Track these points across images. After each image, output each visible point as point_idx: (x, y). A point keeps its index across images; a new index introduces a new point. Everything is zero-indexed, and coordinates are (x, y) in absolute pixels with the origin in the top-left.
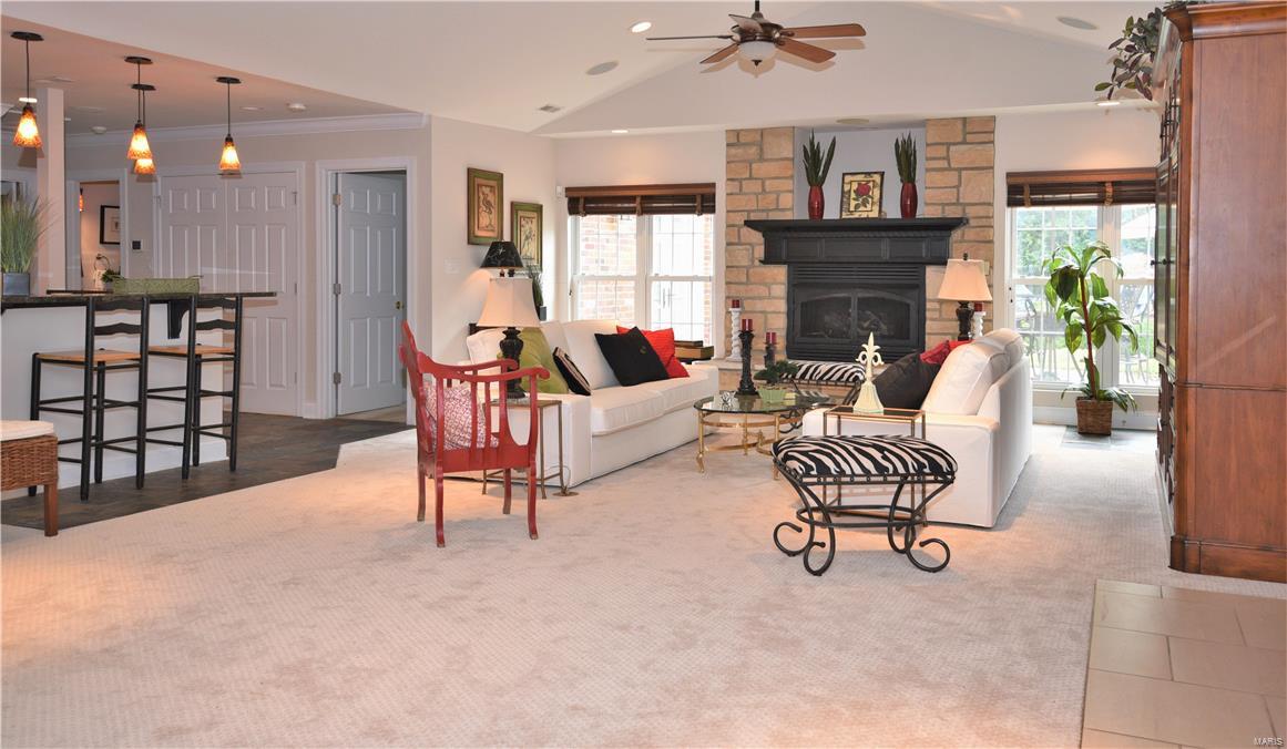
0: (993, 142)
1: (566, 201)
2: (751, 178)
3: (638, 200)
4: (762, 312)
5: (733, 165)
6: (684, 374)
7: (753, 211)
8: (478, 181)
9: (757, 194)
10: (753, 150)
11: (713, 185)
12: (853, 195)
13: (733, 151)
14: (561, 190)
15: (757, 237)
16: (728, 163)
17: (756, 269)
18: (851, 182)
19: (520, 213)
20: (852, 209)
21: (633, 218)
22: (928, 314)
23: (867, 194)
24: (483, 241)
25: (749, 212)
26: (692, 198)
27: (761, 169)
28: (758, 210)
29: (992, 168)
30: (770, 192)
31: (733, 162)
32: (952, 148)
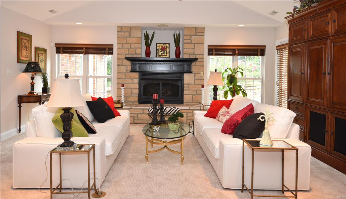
0: (204, 35)
1: (55, 48)
2: (126, 43)
3: (84, 49)
4: (130, 88)
5: (120, 38)
6: (119, 115)
7: (127, 54)
8: (22, 37)
9: (128, 49)
10: (127, 34)
11: (112, 45)
12: (160, 50)
13: (120, 33)
14: (53, 44)
15: (129, 63)
16: (118, 37)
17: (128, 74)
18: (159, 46)
19: (39, 52)
20: (160, 55)
21: (82, 55)
22: (185, 88)
23: (165, 50)
24: (24, 61)
25: (126, 54)
26: (104, 49)
27: (130, 40)
28: (129, 54)
29: (204, 43)
30: (133, 48)
31: (120, 37)
32: (192, 37)
